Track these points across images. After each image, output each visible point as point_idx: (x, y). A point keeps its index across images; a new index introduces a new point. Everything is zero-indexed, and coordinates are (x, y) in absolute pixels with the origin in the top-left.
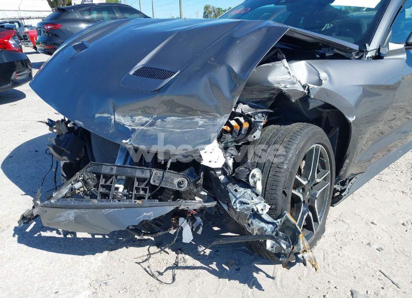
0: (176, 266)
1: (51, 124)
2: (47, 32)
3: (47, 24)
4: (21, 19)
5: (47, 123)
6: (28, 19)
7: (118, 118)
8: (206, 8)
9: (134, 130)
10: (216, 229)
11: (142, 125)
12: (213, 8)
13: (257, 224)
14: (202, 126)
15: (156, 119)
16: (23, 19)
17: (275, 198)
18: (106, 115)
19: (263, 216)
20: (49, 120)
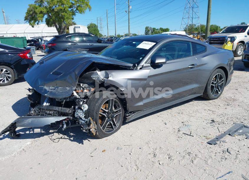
0: (61, 138)
1: (29, 90)
2: (49, 47)
3: (49, 44)
4: (42, 37)
5: (28, 89)
6: (46, 37)
7: (45, 87)
8: (147, 28)
9: (49, 91)
10: (82, 129)
11: (51, 90)
12: (151, 28)
13: (81, 121)
14: (68, 90)
15: (56, 88)
16: (43, 37)
17: (93, 115)
18: (42, 86)
19: (82, 118)
20: (29, 88)
